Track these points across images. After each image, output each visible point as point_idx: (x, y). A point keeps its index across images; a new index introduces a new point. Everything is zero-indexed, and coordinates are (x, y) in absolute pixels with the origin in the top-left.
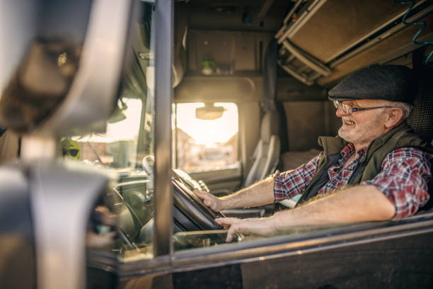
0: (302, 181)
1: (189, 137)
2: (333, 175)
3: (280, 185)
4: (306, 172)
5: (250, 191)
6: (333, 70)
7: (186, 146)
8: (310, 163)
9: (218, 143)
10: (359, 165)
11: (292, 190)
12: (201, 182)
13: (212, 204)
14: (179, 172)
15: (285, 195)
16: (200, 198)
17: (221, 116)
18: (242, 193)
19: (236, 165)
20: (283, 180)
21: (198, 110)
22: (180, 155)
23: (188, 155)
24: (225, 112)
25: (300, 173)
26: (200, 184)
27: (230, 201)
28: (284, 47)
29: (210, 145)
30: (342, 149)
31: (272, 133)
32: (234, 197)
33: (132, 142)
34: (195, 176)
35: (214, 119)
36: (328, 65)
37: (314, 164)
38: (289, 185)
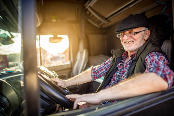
0: (104, 70)
1: (46, 51)
2: (119, 67)
3: (94, 72)
4: (106, 66)
5: (80, 76)
6: (109, 21)
7: (45, 55)
8: (107, 62)
9: (59, 54)
10: (133, 61)
11: (100, 75)
12: (53, 72)
13: (62, 85)
14: (42, 68)
15: (96, 77)
16: (55, 82)
17: (60, 41)
18: (76, 78)
19: (68, 63)
20: (96, 70)
21: (50, 38)
22: (43, 59)
23: (46, 59)
24: (62, 40)
25: (103, 67)
26: (53, 73)
27: (71, 82)
28: (88, 10)
29: (55, 55)
30: (122, 55)
31: (85, 48)
32: (72, 80)
33: (18, 54)
34: (51, 69)
35: (57, 42)
36: (106, 19)
37: (109, 62)
38: (98, 72)
